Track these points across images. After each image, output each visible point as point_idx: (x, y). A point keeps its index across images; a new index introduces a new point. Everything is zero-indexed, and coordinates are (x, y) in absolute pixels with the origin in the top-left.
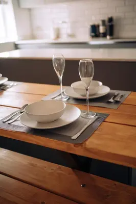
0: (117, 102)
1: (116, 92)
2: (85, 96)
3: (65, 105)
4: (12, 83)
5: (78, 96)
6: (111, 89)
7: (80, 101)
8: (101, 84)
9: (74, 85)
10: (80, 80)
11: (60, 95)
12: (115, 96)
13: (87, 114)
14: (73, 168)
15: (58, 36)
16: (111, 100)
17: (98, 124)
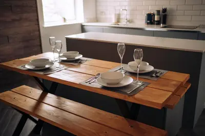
0: (157, 77)
1: (158, 70)
2: (137, 71)
3: (124, 75)
4: (85, 59)
5: (132, 71)
6: (155, 68)
7: (133, 74)
8: (148, 64)
9: (130, 63)
10: (134, 61)
11: (120, 69)
12: (157, 73)
13: (137, 82)
14: (125, 117)
15: (118, 21)
16: (154, 75)
17: (143, 87)
